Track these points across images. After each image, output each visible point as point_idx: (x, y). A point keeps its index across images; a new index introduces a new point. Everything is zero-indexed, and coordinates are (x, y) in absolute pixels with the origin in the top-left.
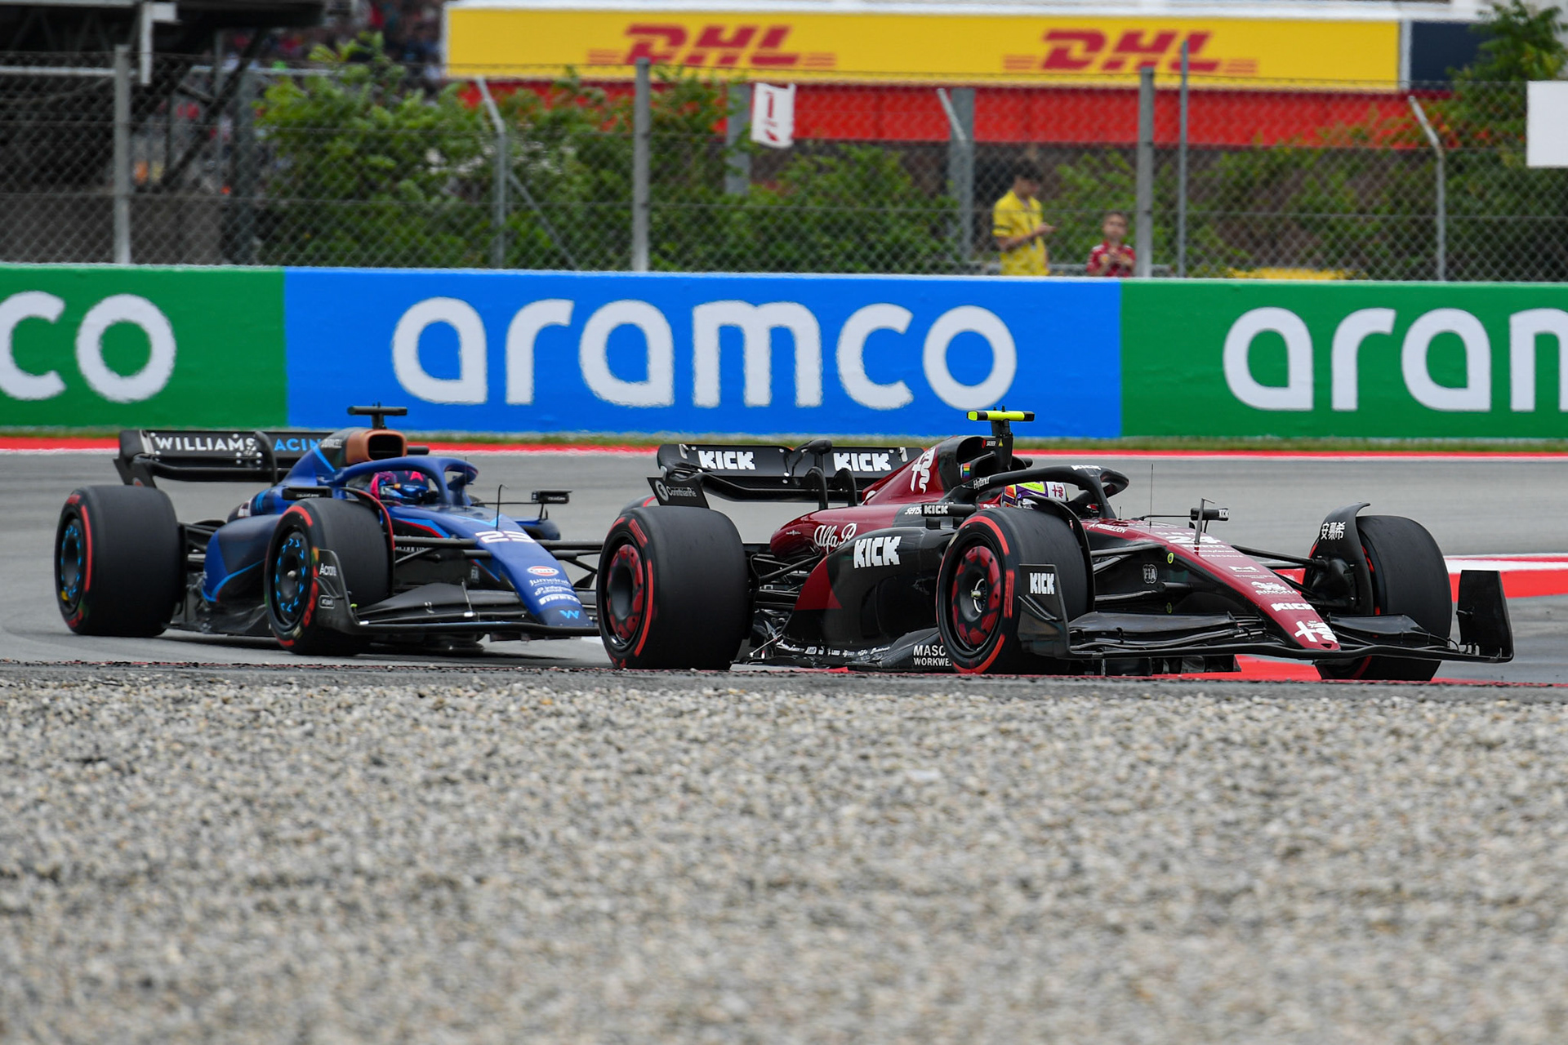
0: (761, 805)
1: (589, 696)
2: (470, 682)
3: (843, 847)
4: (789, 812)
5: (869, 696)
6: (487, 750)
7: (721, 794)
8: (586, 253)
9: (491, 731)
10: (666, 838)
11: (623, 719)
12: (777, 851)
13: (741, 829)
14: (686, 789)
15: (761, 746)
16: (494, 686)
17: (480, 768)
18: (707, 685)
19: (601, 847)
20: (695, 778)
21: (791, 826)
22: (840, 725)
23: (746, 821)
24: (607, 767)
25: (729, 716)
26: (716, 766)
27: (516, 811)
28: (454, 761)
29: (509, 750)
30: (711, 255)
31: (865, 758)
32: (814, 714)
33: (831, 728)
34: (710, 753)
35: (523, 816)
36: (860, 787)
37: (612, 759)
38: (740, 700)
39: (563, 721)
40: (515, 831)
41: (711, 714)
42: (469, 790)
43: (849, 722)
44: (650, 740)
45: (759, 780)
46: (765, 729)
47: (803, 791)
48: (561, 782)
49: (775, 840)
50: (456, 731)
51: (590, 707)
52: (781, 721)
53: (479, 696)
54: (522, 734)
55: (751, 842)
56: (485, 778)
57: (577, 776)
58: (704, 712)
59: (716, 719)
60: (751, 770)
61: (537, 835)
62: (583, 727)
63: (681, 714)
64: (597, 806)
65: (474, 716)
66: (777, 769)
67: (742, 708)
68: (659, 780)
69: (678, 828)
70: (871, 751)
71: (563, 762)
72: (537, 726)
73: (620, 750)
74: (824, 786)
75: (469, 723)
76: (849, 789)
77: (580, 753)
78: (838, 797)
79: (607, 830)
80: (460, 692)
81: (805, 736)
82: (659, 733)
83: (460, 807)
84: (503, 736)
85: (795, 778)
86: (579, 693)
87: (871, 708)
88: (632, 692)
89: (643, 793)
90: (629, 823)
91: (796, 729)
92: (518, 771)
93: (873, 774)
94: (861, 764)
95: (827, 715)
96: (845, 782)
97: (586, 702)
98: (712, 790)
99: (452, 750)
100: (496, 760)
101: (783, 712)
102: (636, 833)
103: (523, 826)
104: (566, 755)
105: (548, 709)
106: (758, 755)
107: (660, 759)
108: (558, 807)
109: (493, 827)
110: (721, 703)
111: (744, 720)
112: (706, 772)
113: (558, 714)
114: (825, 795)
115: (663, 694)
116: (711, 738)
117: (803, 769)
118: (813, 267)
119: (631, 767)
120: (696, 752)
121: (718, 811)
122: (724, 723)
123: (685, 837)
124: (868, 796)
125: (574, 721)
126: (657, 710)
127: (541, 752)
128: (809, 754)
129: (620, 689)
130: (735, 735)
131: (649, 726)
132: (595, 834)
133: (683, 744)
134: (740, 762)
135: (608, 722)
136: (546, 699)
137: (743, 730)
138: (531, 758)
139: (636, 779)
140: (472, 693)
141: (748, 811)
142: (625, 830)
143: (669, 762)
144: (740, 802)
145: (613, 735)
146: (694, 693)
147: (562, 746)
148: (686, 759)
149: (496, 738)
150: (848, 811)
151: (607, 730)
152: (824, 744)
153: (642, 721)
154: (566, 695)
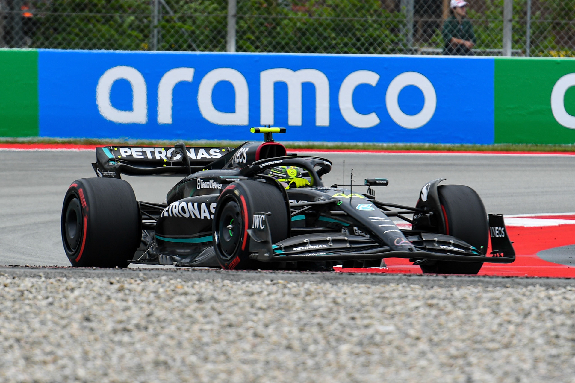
0: (296, 344)
1: (203, 284)
2: (138, 276)
3: (341, 367)
4: (312, 348)
5: (355, 285)
6: (147, 312)
7: (275, 338)
8: (202, 42)
9: (149, 303)
10: (245, 362)
11: (222, 296)
12: (305, 369)
13: (285, 357)
14: (256, 335)
15: (297, 311)
16: (151, 278)
17: (143, 323)
18: (267, 278)
19: (209, 366)
20: (260, 329)
21: (313, 356)
22: (340, 300)
23: (288, 353)
24: (212, 323)
25: (279, 295)
26: (272, 322)
27: (163, 347)
28: (129, 319)
29: (160, 313)
30: (270, 43)
31: (353, 319)
32: (326, 295)
33: (335, 302)
34: (269, 316)
35: (167, 350)
36: (350, 335)
37: (215, 318)
38: (285, 287)
39: (189, 297)
40: (162, 358)
41: (269, 294)
42: (137, 335)
43: (344, 300)
44: (236, 309)
45: (295, 331)
46: (299, 303)
47: (320, 337)
48: (187, 331)
49: (304, 363)
50: (130, 303)
51: (203, 290)
52: (308, 298)
53: (142, 284)
54: (166, 304)
55: (291, 364)
56: (146, 328)
57: (196, 328)
58: (265, 293)
59: (272, 297)
60: (291, 325)
61: (174, 360)
62: (200, 301)
63: (252, 294)
64: (207, 344)
65: (140, 294)
66: (305, 325)
67: (286, 291)
68: (241, 330)
69: (251, 356)
70: (357, 315)
71: (188, 320)
72: (174, 300)
73: (220, 314)
74: (331, 334)
75: (138, 299)
76: (344, 336)
77: (198, 315)
78: (339, 340)
79: (212, 357)
80: (132, 281)
81: (321, 306)
82: (241, 304)
83: (132, 344)
84: (156, 305)
85: (315, 329)
86: (197, 282)
87: (357, 291)
88: (227, 282)
89: (232, 337)
90: (224, 353)
91: (316, 303)
92: (163, 324)
93: (358, 328)
94: (351, 322)
95: (333, 295)
96: (343, 332)
97: (201, 287)
98: (269, 336)
99: (128, 313)
100: (153, 318)
101: (308, 293)
102: (228, 359)
103: (167, 355)
104: (190, 316)
105: (180, 291)
106: (295, 317)
107: (241, 318)
108: (186, 344)
109: (150, 355)
110: (274, 288)
111: (287, 298)
112: (266, 326)
113: (186, 294)
114: (332, 339)
115: (243, 283)
116: (269, 307)
117: (320, 325)
118: (326, 50)
119: (225, 323)
120: (261, 315)
121: (274, 347)
122: (276, 299)
123: (254, 362)
124: (355, 340)
125: (195, 298)
126: (240, 292)
127: (176, 315)
128: (322, 316)
129: (219, 280)
130: (282, 306)
131: (235, 300)
132: (206, 359)
133: (254, 311)
134: (285, 320)
135: (213, 298)
136: (179, 286)
137: (287, 303)
138: (170, 317)
139: (229, 330)
140: (139, 282)
141: (289, 347)
142: (222, 358)
143: (246, 320)
144: (285, 342)
145: (216, 305)
146: (260, 283)
147: (188, 311)
148: (255, 318)
149: (152, 306)
150: (344, 348)
151: (212, 303)
152: (331, 311)
153: (231, 298)
154: (190, 284)
